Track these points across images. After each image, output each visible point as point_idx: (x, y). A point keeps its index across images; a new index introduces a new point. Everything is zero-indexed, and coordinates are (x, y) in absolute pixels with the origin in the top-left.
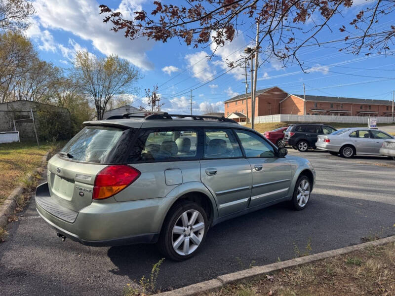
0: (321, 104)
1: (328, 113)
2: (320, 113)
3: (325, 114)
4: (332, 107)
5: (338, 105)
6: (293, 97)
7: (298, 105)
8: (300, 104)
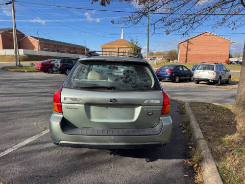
0: (48, 44)
1: (53, 51)
2: (49, 50)
3: (51, 51)
4: (55, 47)
5: (58, 46)
6: (29, 37)
7: (34, 44)
8: (35, 43)
